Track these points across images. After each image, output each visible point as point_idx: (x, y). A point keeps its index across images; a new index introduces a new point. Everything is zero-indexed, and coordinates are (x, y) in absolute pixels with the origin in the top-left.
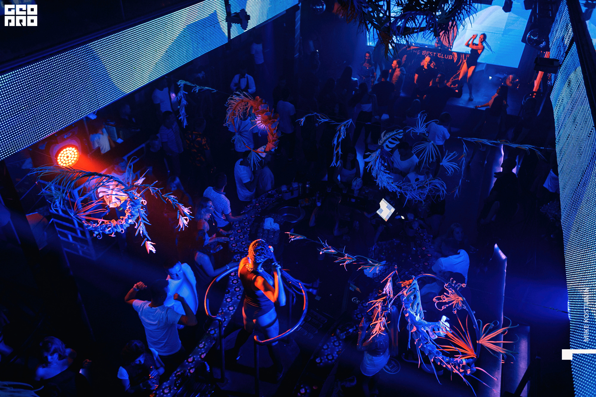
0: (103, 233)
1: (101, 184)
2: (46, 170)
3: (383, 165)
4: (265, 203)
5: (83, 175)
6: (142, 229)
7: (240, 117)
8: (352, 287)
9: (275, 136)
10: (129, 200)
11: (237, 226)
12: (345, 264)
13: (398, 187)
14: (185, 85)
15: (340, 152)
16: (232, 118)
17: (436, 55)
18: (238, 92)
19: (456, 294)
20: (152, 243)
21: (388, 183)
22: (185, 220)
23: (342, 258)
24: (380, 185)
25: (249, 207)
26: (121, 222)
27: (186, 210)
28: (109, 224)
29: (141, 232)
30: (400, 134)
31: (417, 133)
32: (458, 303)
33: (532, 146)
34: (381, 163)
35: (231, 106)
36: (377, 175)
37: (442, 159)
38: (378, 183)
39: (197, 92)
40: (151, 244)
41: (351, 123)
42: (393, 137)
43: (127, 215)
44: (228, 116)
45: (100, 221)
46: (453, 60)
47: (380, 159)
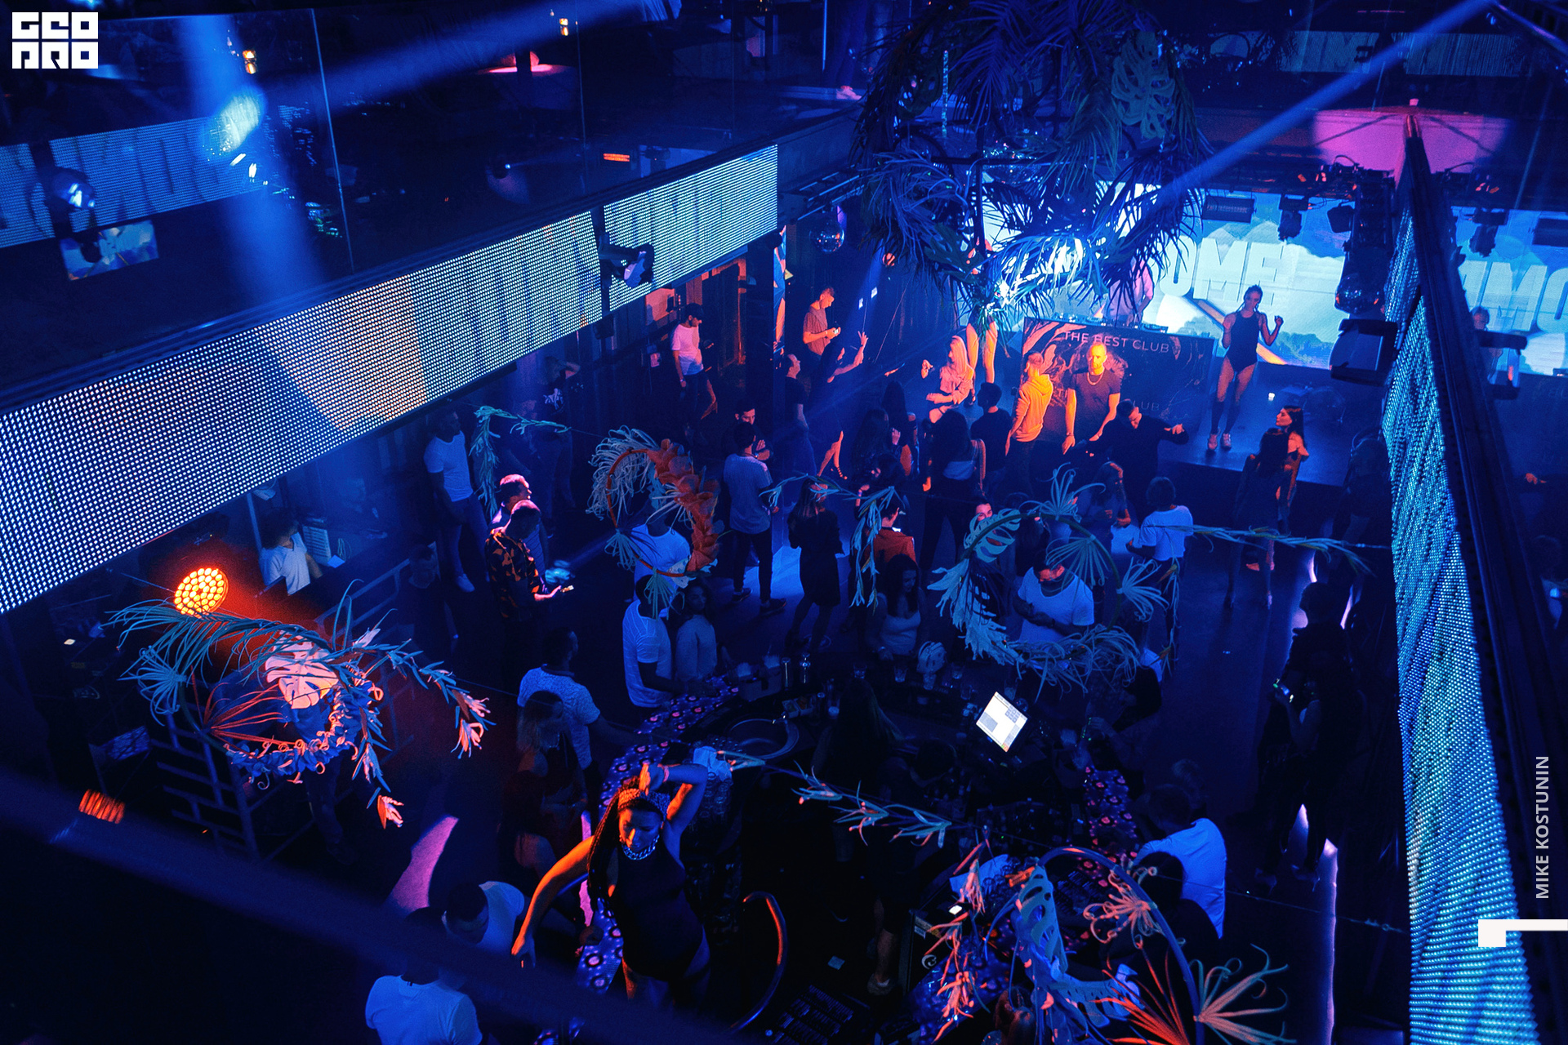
0: (271, 775)
1: (275, 648)
2: (143, 615)
3: (979, 598)
4: (696, 710)
5: (229, 628)
6: (368, 761)
7: (625, 489)
8: (920, 926)
9: (709, 533)
10: (341, 689)
11: (621, 768)
12: (861, 826)
13: (1019, 651)
14: (493, 417)
15: (874, 571)
16: (606, 492)
17: (1129, 344)
18: (619, 431)
19: (1135, 897)
20: (395, 803)
21: (994, 643)
22: (473, 731)
23: (855, 812)
24: (974, 649)
25: (653, 722)
26: (319, 746)
27: (476, 706)
28: (289, 752)
29: (367, 770)
30: (1014, 521)
31: (1055, 517)
32: (1142, 919)
33: (1336, 542)
34: (973, 591)
35: (604, 465)
36: (964, 624)
37: (1122, 579)
38: (969, 644)
39: (523, 432)
40: (392, 804)
41: (894, 495)
42: (998, 528)
43: (334, 726)
44: (596, 488)
45: (267, 743)
46: (1171, 354)
47: (968, 584)
